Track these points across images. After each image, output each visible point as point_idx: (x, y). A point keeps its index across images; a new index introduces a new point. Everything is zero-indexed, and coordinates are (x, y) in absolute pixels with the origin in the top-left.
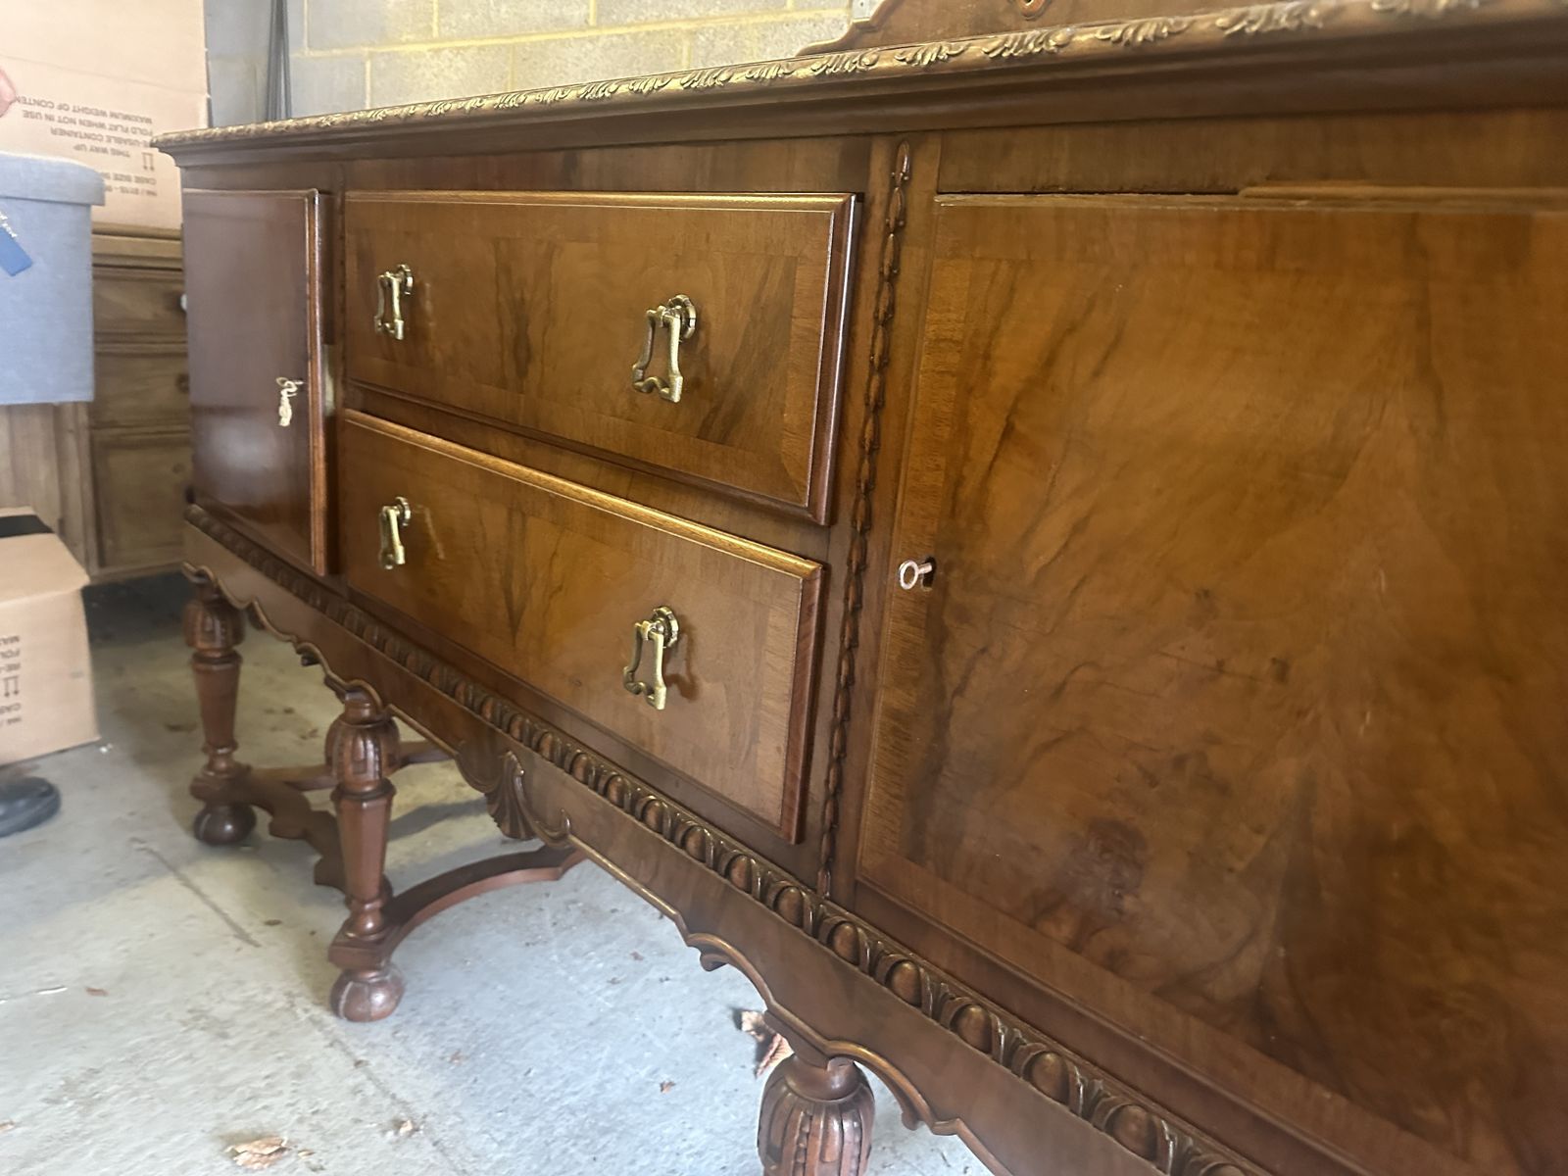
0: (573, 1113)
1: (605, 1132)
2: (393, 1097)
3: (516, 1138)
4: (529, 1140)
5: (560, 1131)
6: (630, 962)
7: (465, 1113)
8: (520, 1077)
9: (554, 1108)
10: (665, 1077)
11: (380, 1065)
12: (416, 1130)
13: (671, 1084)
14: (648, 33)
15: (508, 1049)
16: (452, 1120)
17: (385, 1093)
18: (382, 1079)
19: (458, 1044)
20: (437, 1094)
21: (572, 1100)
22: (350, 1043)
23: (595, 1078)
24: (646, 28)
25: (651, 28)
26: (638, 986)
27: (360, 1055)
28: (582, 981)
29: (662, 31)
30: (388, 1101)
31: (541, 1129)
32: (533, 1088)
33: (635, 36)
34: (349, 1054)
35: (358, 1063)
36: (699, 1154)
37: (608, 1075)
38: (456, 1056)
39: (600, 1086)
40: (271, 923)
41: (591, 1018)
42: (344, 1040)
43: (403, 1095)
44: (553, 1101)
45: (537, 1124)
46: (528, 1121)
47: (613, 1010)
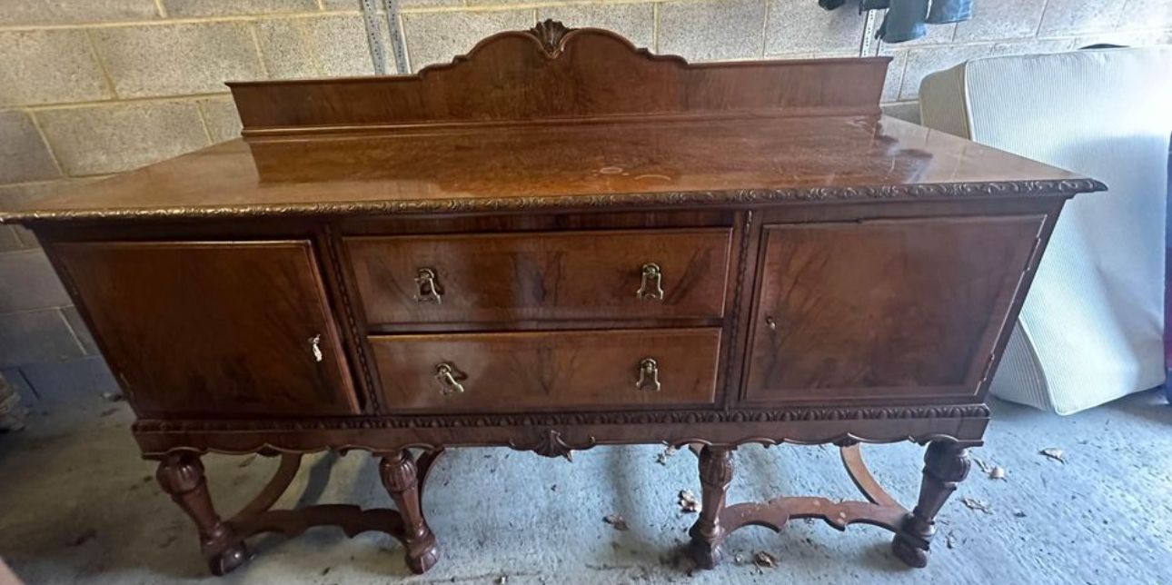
0: (541, 522)
1: (557, 518)
2: (482, 576)
3: (538, 547)
4: (541, 543)
5: (546, 531)
6: (487, 460)
7: (512, 556)
8: (510, 528)
9: (534, 527)
10: (549, 486)
11: (461, 572)
12: (507, 578)
13: (555, 486)
14: (218, 23)
15: (493, 523)
16: (511, 562)
17: (478, 578)
18: (469, 575)
19: (475, 539)
20: (494, 560)
21: (535, 520)
22: (438, 576)
23: (532, 508)
24: (214, 19)
25: (220, 19)
26: (502, 466)
27: (448, 576)
28: (482, 480)
29: (229, 22)
30: (482, 580)
31: (540, 536)
32: (520, 527)
33: (207, 25)
34: (444, 581)
35: (453, 580)
36: (588, 498)
37: (534, 501)
38: (481, 544)
39: (536, 507)
40: (326, 571)
41: (503, 489)
42: (434, 579)
43: (484, 572)
44: (531, 525)
45: (536, 536)
46: (532, 538)
47: (506, 480)
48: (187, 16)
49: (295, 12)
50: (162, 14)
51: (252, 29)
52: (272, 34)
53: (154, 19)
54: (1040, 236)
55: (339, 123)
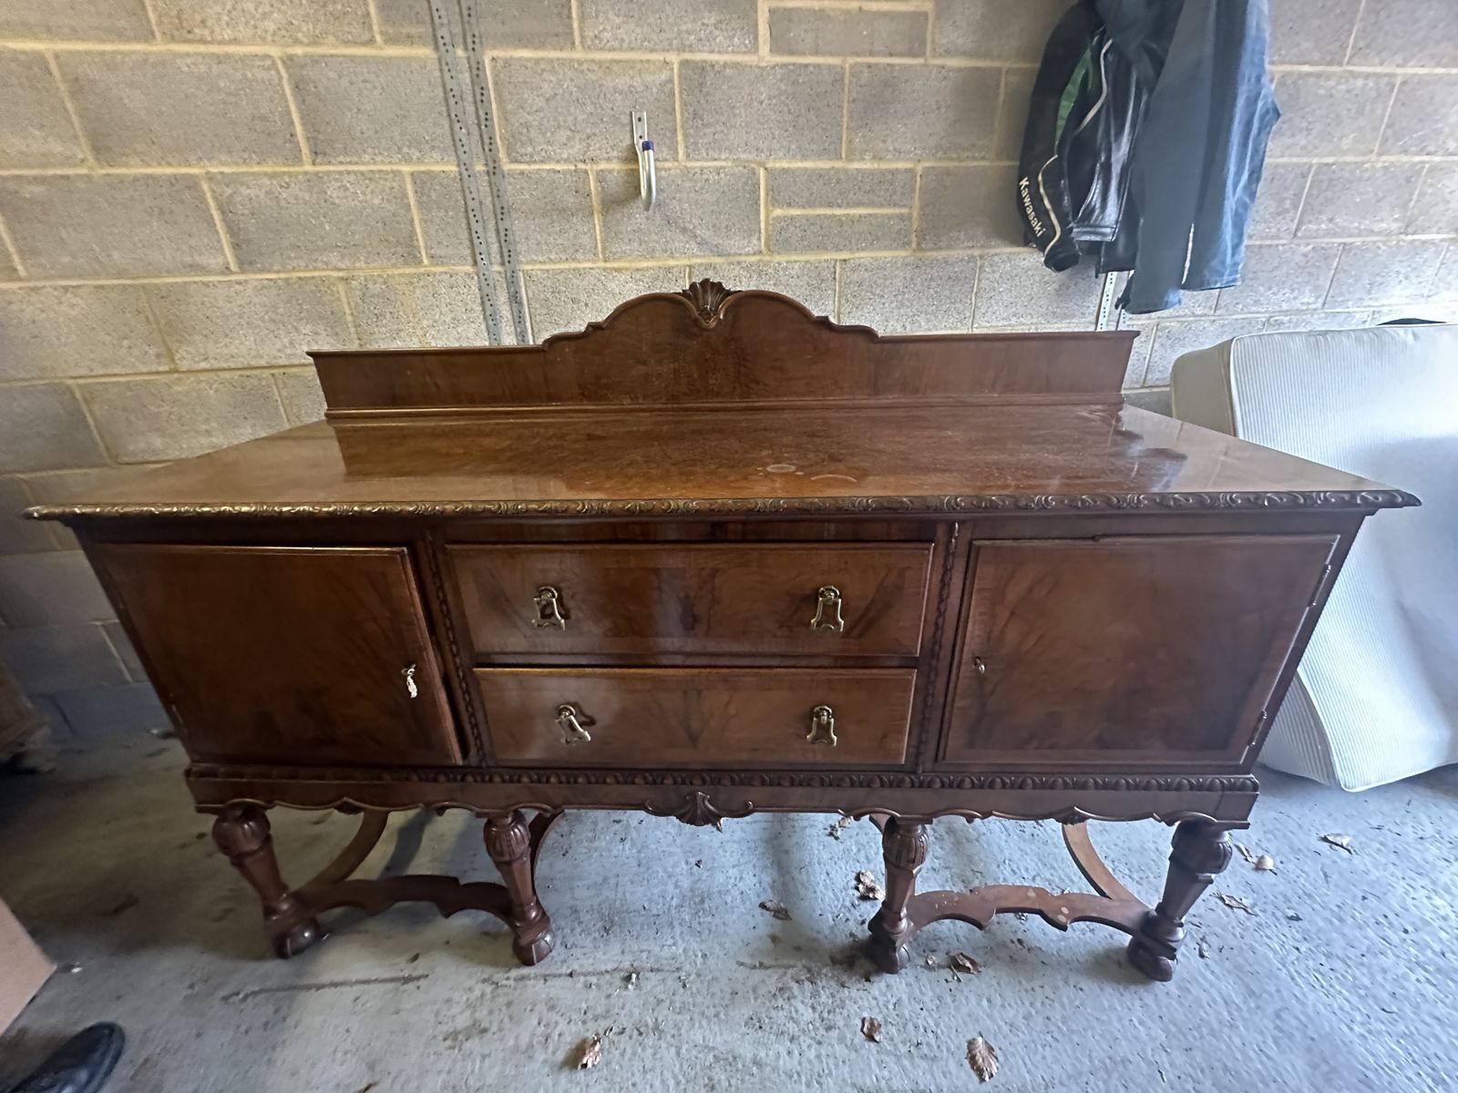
0: (682, 906)
1: (702, 901)
2: (607, 972)
3: (677, 937)
4: (682, 933)
5: (687, 917)
6: (617, 826)
7: (644, 947)
8: (644, 913)
9: (673, 911)
10: (693, 861)
11: (581, 966)
12: (638, 974)
13: (699, 862)
14: (300, 278)
15: (622, 905)
16: (644, 955)
17: (602, 973)
18: (591, 969)
19: (600, 924)
20: (623, 952)
21: (674, 903)
22: (553, 970)
23: (671, 888)
24: (295, 275)
25: (302, 275)
26: (634, 835)
27: (565, 970)
28: (609, 851)
29: (313, 278)
30: (607, 976)
31: (680, 924)
32: (655, 912)
33: (287, 280)
34: (560, 976)
35: (571, 975)
36: (741, 878)
37: (674, 880)
38: (607, 930)
39: (676, 886)
40: (415, 958)
41: (636, 863)
42: (548, 972)
43: (610, 967)
44: (669, 909)
45: (676, 923)
46: (671, 925)
47: (639, 852)
48: (261, 271)
49: (394, 266)
50: (233, 267)
51: (341, 287)
52: (364, 294)
53: (222, 273)
54: (1330, 563)
55: (444, 403)
